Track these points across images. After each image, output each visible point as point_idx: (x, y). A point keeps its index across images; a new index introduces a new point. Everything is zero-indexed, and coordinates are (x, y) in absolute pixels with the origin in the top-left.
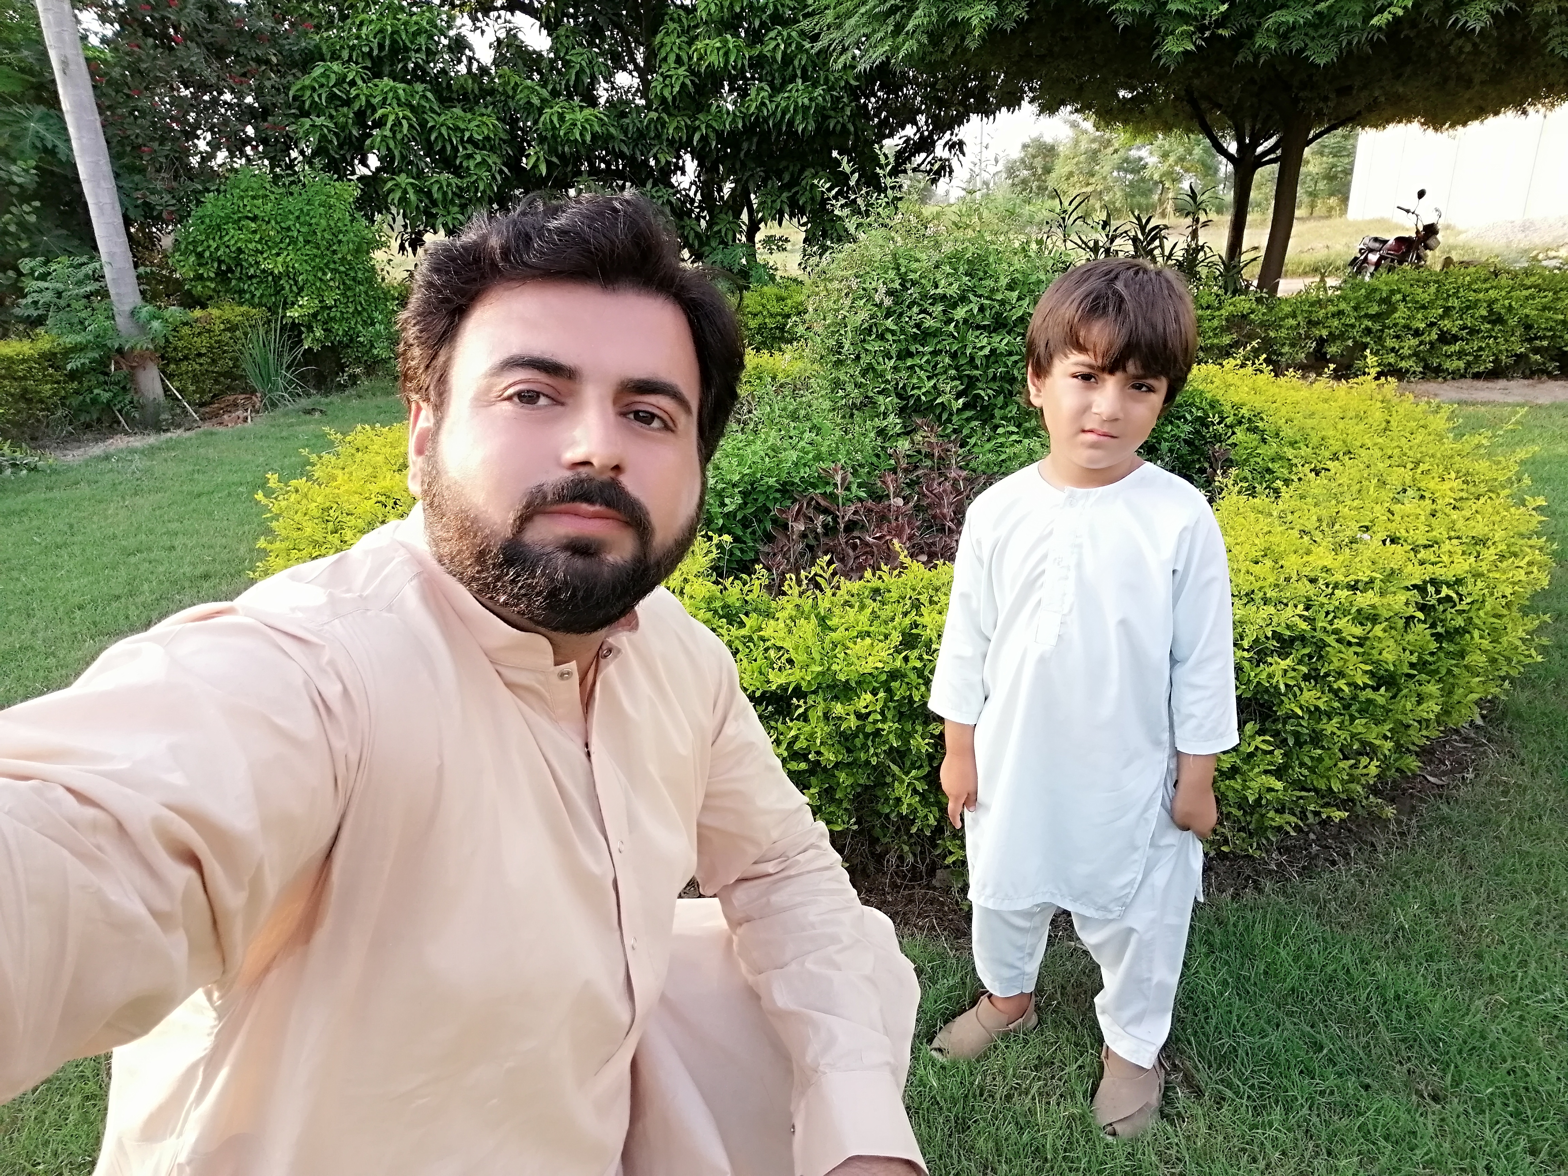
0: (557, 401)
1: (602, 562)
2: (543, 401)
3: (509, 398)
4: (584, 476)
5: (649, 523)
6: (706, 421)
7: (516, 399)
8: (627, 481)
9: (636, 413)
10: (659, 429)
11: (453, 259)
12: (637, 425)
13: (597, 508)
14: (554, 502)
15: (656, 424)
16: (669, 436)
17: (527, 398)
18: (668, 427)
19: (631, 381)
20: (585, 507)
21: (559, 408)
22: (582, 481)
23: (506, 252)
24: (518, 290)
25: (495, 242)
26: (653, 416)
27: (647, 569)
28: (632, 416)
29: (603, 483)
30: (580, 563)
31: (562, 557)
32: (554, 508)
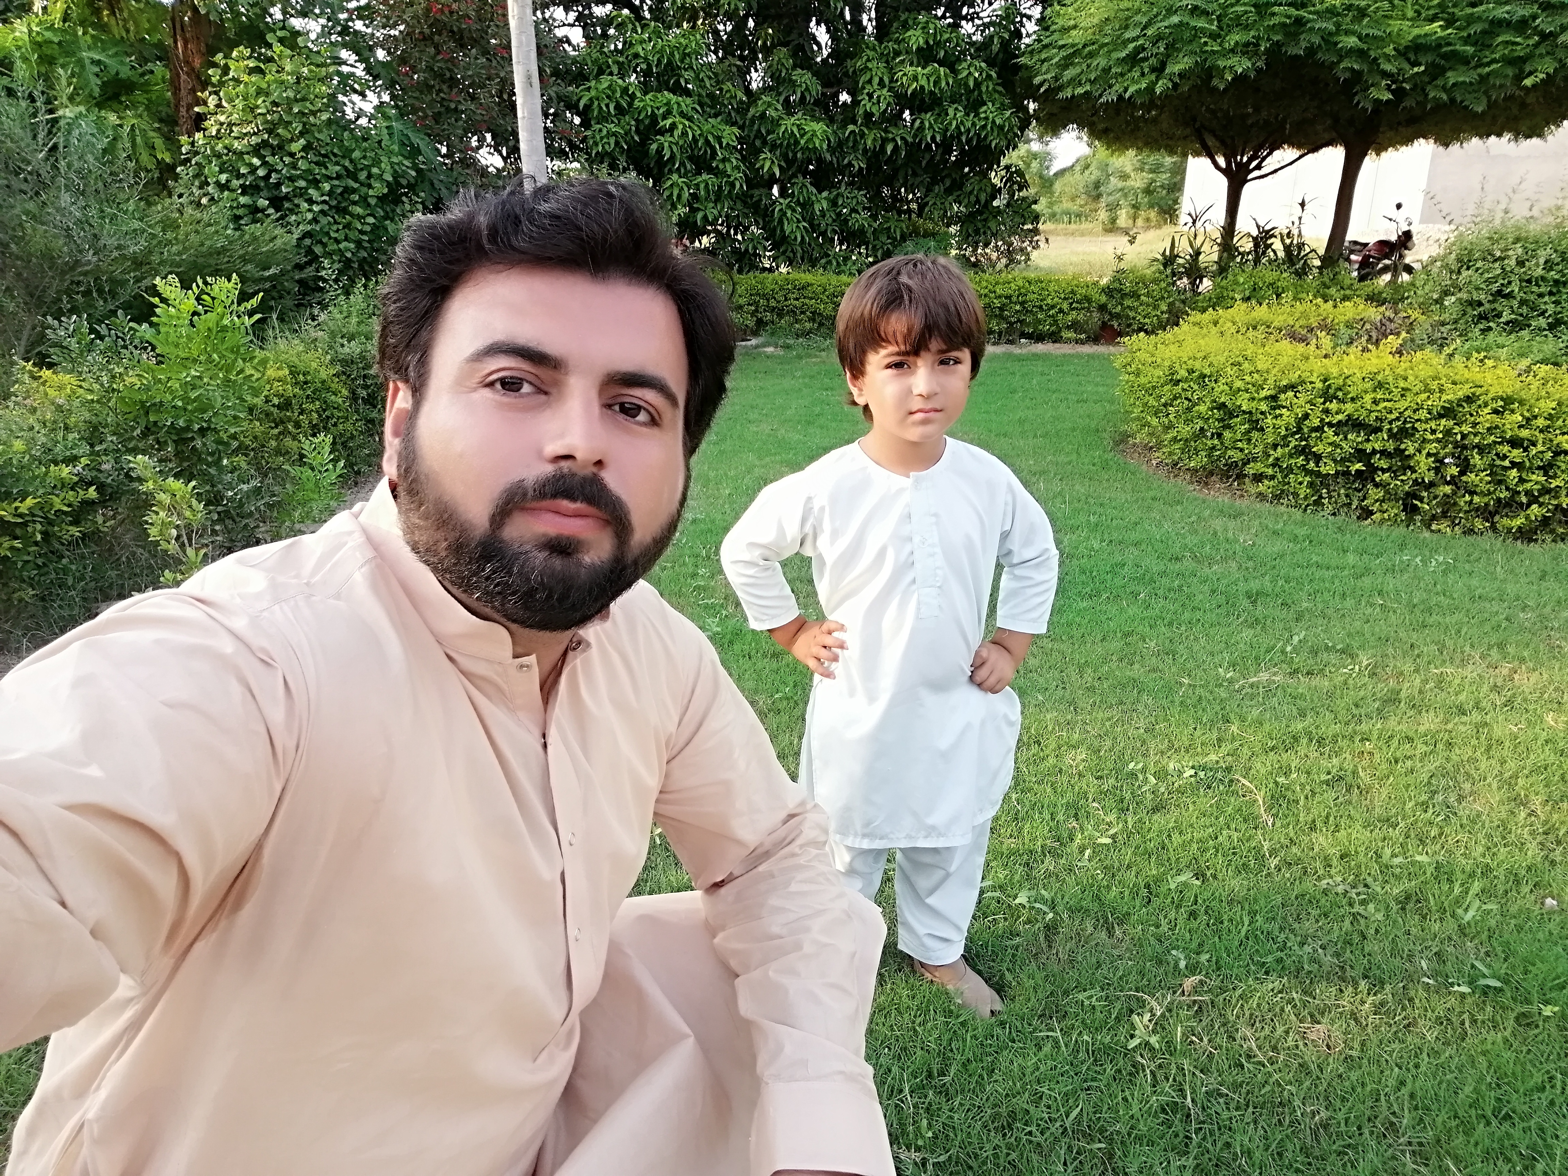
0: (541, 391)
1: (579, 564)
2: (526, 388)
3: (491, 385)
4: (566, 470)
5: (629, 522)
6: (693, 414)
7: (498, 386)
8: (610, 478)
9: (622, 405)
10: (644, 424)
11: (437, 237)
12: (621, 417)
13: (578, 506)
14: (534, 499)
15: (642, 417)
16: (654, 431)
17: (510, 385)
18: (654, 422)
19: (619, 373)
20: (566, 504)
21: (543, 397)
22: (563, 476)
23: (493, 231)
24: (504, 274)
25: (482, 221)
26: (639, 408)
27: (626, 568)
28: (617, 408)
29: (584, 479)
30: (557, 563)
31: (540, 557)
32: (534, 504)
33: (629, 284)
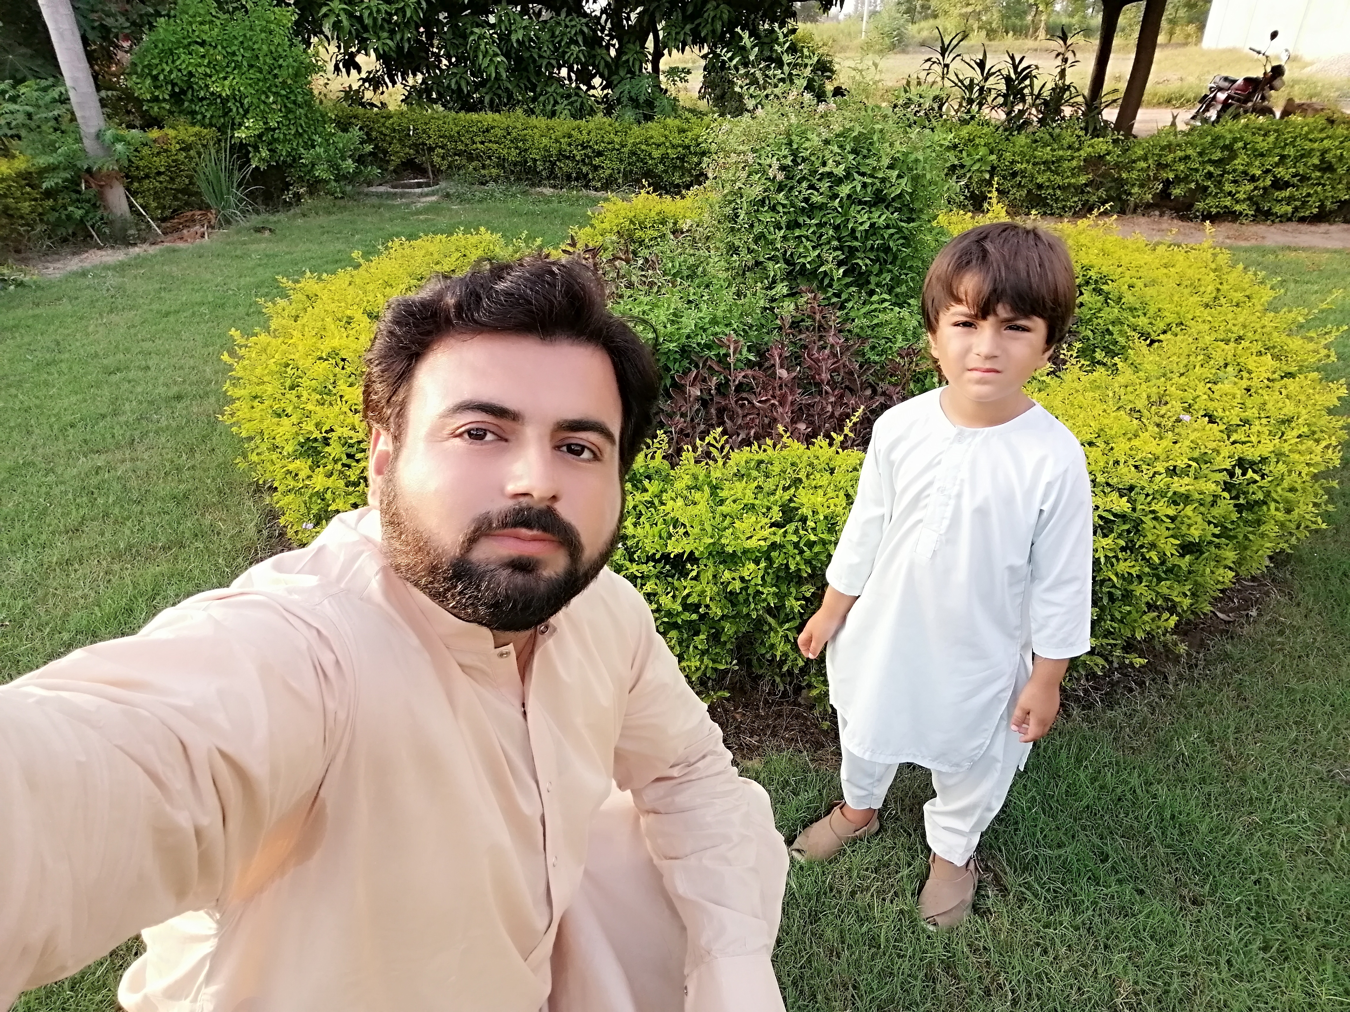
0: (502, 438)
1: (538, 578)
2: (489, 437)
3: (460, 435)
4: (524, 505)
5: (579, 543)
6: (626, 445)
7: (466, 436)
8: (561, 508)
9: (569, 447)
10: (588, 461)
11: (412, 314)
12: (570, 456)
13: (535, 532)
14: (498, 527)
15: (586, 455)
16: (596, 465)
17: (476, 435)
18: (596, 457)
19: (566, 421)
20: (524, 532)
21: (503, 444)
22: (521, 510)
23: (459, 306)
25: (450, 300)
26: (583, 447)
27: (577, 579)
28: (565, 449)
29: (540, 511)
30: (519, 579)
31: (504, 574)
32: (498, 532)
33: (572, 345)
